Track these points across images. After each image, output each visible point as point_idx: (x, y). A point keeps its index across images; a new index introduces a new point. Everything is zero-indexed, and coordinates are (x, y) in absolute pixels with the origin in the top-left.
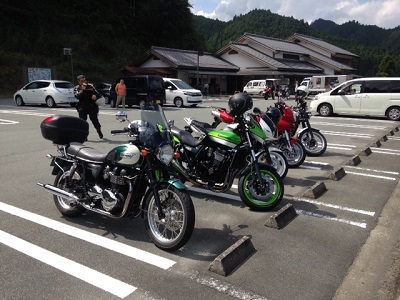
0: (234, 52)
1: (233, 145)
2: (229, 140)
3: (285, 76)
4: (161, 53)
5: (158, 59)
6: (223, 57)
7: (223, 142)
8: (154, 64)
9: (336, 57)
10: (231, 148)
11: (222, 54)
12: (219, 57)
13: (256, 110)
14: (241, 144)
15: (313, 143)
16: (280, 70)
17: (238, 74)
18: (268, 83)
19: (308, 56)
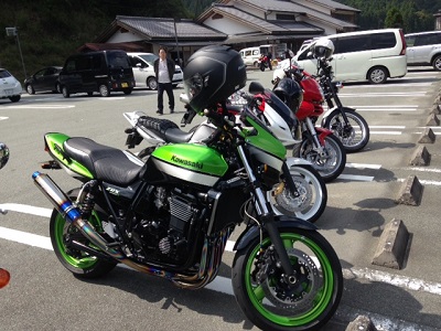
0: (219, 16)
1: (210, 181)
2: (199, 168)
3: (282, 41)
4: (129, 23)
5: (127, 31)
6: (206, 23)
7: (185, 175)
8: (122, 38)
9: (336, 14)
10: (205, 189)
11: (205, 19)
12: (201, 23)
13: (255, 88)
14: (230, 174)
15: (348, 130)
16: (275, 33)
17: (226, 42)
18: (263, 50)
19: (304, 14)
